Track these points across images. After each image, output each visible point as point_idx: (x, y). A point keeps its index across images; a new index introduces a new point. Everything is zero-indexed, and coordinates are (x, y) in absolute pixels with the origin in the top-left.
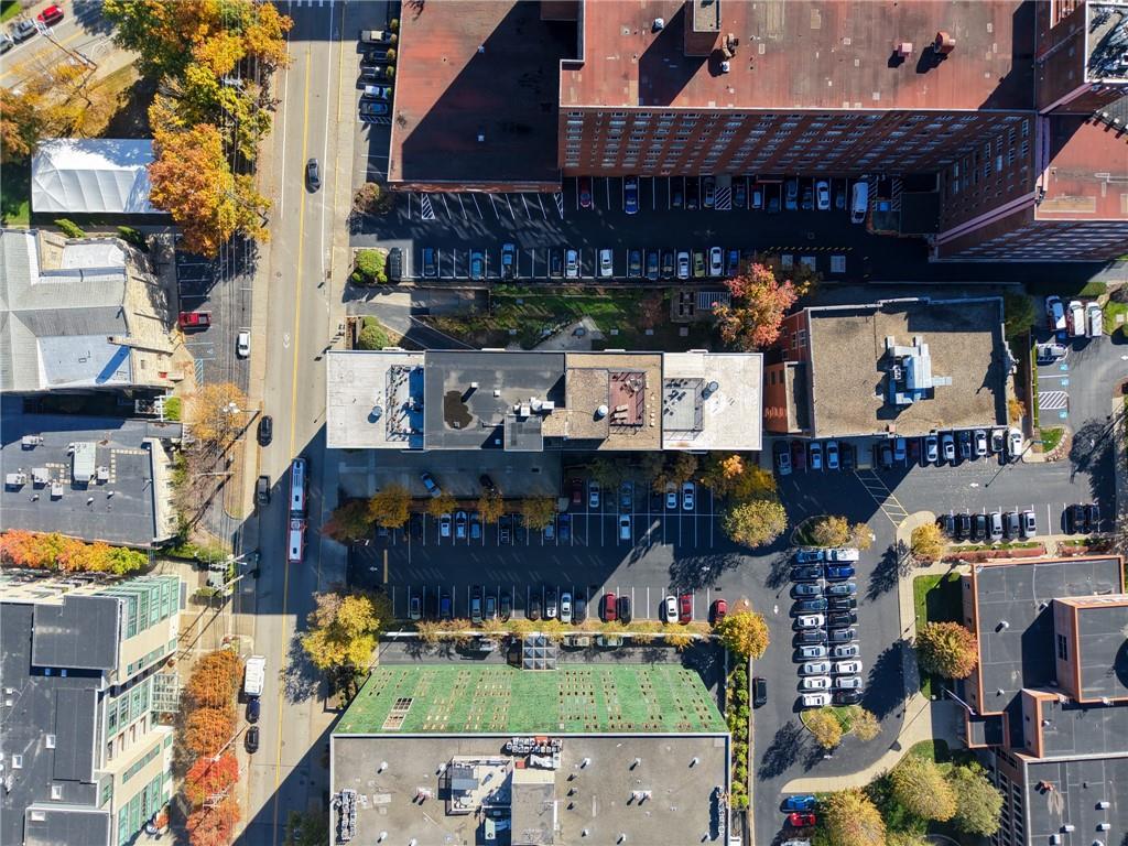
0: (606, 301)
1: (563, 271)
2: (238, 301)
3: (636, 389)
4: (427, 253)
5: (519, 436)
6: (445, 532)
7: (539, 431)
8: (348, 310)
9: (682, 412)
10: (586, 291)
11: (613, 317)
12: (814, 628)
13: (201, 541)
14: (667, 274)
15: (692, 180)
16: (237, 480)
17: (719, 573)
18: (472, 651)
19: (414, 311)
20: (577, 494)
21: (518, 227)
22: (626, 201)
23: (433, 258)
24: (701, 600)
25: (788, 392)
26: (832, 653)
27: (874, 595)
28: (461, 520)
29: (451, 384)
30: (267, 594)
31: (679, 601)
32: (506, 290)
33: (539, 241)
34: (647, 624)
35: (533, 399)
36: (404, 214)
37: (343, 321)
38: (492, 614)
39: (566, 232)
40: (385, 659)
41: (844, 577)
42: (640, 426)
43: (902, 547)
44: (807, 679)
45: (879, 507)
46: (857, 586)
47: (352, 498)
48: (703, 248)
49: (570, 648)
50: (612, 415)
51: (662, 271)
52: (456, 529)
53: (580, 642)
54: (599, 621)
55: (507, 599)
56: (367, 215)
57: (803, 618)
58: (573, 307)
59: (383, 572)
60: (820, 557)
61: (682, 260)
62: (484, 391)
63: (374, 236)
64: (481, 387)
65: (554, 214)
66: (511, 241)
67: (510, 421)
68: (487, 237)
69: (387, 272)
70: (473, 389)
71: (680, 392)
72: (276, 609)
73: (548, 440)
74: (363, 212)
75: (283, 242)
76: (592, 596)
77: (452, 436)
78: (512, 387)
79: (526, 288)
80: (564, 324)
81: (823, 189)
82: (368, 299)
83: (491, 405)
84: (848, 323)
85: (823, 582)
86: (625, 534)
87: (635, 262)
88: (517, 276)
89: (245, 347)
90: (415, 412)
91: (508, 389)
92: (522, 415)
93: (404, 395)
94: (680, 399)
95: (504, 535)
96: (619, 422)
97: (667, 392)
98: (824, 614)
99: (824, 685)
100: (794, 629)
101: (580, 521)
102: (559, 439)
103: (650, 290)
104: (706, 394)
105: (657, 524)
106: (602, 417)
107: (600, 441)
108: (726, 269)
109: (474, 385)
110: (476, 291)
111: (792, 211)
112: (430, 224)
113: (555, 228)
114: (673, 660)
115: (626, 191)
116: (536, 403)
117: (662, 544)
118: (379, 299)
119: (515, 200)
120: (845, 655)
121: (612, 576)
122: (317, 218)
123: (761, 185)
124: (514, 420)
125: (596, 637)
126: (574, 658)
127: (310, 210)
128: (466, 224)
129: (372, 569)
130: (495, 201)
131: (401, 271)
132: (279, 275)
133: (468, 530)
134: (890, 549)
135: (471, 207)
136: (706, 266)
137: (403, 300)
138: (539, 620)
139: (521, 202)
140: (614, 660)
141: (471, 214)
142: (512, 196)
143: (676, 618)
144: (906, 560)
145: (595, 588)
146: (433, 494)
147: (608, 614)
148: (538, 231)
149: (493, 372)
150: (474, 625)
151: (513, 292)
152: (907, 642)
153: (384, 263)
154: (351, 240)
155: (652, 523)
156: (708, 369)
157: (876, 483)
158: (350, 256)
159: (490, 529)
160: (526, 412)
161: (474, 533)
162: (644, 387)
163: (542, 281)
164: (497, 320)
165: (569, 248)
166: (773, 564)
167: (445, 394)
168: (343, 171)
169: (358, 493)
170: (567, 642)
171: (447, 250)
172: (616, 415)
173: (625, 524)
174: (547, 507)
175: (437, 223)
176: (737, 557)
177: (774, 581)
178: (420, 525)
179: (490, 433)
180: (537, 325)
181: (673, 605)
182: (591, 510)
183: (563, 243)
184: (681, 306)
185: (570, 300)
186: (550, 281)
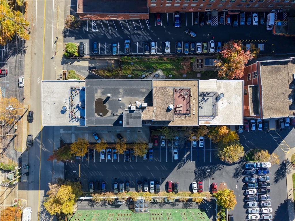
0: (167, 63)
1: (150, 50)
2: (19, 64)
3: (186, 97)
4: (95, 45)
5: (130, 120)
6: (103, 157)
7: (140, 117)
8: (63, 68)
9: (207, 108)
10: (159, 59)
11: (170, 69)
12: (253, 194)
13: (5, 161)
14: (192, 51)
15: (202, 14)
16: (19, 137)
17: (214, 172)
18: (115, 204)
19: (90, 68)
20: (156, 141)
21: (131, 34)
22: (175, 21)
23: (97, 46)
24: (207, 183)
25: (249, 98)
26: (260, 204)
27: (276, 181)
28: (109, 152)
29: (98, 95)
30: (32, 182)
31: (198, 184)
32: (127, 59)
33: (140, 39)
34: (185, 193)
35: (137, 102)
36: (85, 29)
37: (61, 72)
38: (122, 190)
39: (151, 35)
40: (79, 207)
41: (264, 174)
42: (188, 114)
43: (288, 161)
44: (250, 215)
45: (278, 145)
46: (270, 177)
47: (65, 144)
48: (207, 41)
49: (154, 203)
50: (175, 109)
51: (190, 50)
52: (107, 156)
53: (158, 201)
54: (165, 192)
55: (128, 184)
56: (70, 29)
57: (248, 190)
58: (154, 66)
59: (78, 173)
60: (255, 166)
61: (198, 45)
62: (114, 98)
63: (74, 38)
64: (113, 96)
65: (146, 28)
66: (128, 39)
67: (126, 113)
68: (119, 38)
69: (78, 52)
70: (108, 98)
71: (206, 98)
72: (36, 188)
73: (144, 122)
74: (69, 28)
75: (36, 41)
76: (162, 182)
77: (99, 120)
78: (127, 96)
79: (135, 58)
80: (150, 72)
81: (255, 16)
82: (71, 64)
83: (117, 105)
84: (276, 68)
85: (256, 176)
86: (176, 157)
87: (179, 47)
88: (131, 53)
89: (21, 83)
90: (82, 108)
91: (125, 97)
92: (132, 109)
93: (77, 101)
94: (206, 101)
95: (127, 158)
96: (178, 112)
97: (201, 98)
98: (256, 189)
99: (257, 218)
100: (244, 195)
101: (157, 152)
102: (150, 121)
103: (185, 58)
104: (217, 99)
105: (188, 153)
106: (170, 110)
107: (169, 122)
108: (216, 49)
109: (109, 95)
110: (115, 60)
111: (242, 25)
112: (96, 33)
113: (146, 33)
114: (195, 207)
115: (175, 18)
116: (138, 104)
117: (191, 161)
118: (76, 63)
119: (130, 23)
120: (265, 205)
121: (171, 174)
122: (50, 31)
123: (230, 15)
124: (128, 112)
125: (164, 199)
126: (155, 206)
127: (48, 28)
128: (110, 32)
129: (74, 172)
130: (122, 23)
131: (84, 52)
132: (35, 54)
133: (112, 156)
134: (283, 163)
135: (112, 26)
136: (208, 48)
137: (85, 64)
138: (141, 192)
139: (132, 23)
140: (172, 207)
141: (112, 28)
142: (129, 21)
143: (197, 191)
144: (289, 167)
145: (164, 179)
146: (98, 142)
147: (169, 189)
148: (140, 35)
149: (118, 89)
150: (115, 194)
151: (129, 59)
152: (290, 200)
153: (78, 49)
154: (64, 40)
155: (187, 152)
156: (219, 88)
157: (277, 136)
158: (64, 46)
159: (121, 156)
160: (133, 108)
161: (114, 157)
162: (190, 96)
163: (141, 55)
164: (123, 71)
165: (152, 41)
166: (235, 169)
167: (95, 100)
168: (60, 11)
169: (68, 141)
170: (152, 201)
171: (103, 43)
172: (177, 109)
173: (176, 153)
174: (144, 146)
175: (99, 32)
176: (221, 166)
177: (236, 175)
178: (93, 154)
179: (117, 118)
180: (139, 73)
181: (195, 186)
182: (162, 147)
183: (149, 40)
184: (198, 65)
185: (153, 63)
186: (144, 55)
